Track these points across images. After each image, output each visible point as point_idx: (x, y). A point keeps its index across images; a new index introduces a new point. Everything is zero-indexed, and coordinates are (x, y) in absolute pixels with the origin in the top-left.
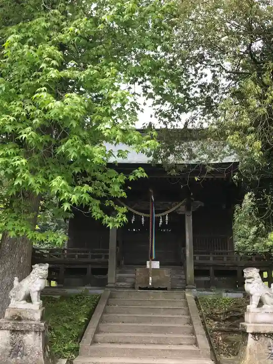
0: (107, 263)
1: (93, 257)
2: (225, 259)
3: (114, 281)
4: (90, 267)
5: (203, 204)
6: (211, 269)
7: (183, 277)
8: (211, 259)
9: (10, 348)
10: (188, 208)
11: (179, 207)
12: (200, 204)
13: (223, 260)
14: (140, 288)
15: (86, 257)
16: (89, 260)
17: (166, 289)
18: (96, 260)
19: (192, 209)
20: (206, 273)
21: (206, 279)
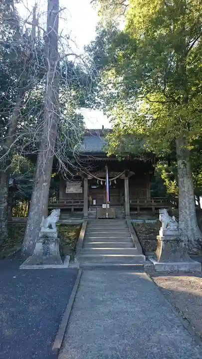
0: (83, 205)
1: (74, 202)
2: (146, 202)
3: (87, 215)
4: (73, 208)
5: (134, 173)
6: (138, 208)
7: (124, 212)
8: (138, 202)
9: (42, 251)
10: (126, 176)
11: (122, 175)
12: (132, 173)
13: (144, 202)
14: (99, 218)
15: (71, 202)
16: (72, 204)
17: (113, 218)
18: (76, 204)
19: (129, 176)
20: (136, 209)
21: (136, 212)
